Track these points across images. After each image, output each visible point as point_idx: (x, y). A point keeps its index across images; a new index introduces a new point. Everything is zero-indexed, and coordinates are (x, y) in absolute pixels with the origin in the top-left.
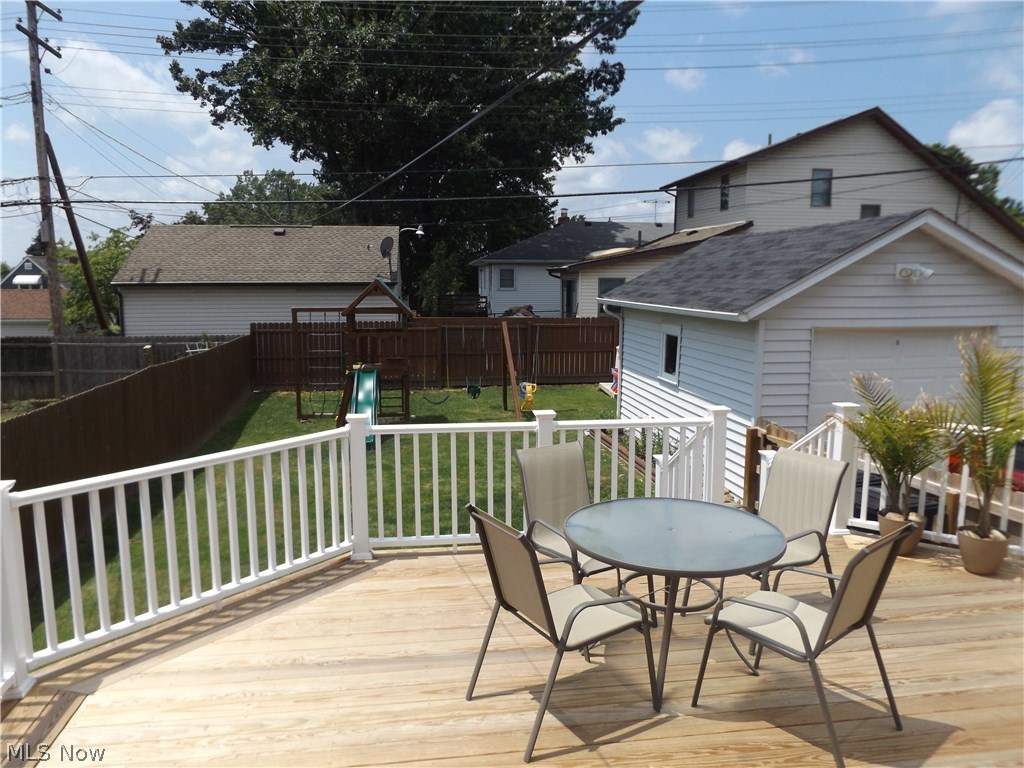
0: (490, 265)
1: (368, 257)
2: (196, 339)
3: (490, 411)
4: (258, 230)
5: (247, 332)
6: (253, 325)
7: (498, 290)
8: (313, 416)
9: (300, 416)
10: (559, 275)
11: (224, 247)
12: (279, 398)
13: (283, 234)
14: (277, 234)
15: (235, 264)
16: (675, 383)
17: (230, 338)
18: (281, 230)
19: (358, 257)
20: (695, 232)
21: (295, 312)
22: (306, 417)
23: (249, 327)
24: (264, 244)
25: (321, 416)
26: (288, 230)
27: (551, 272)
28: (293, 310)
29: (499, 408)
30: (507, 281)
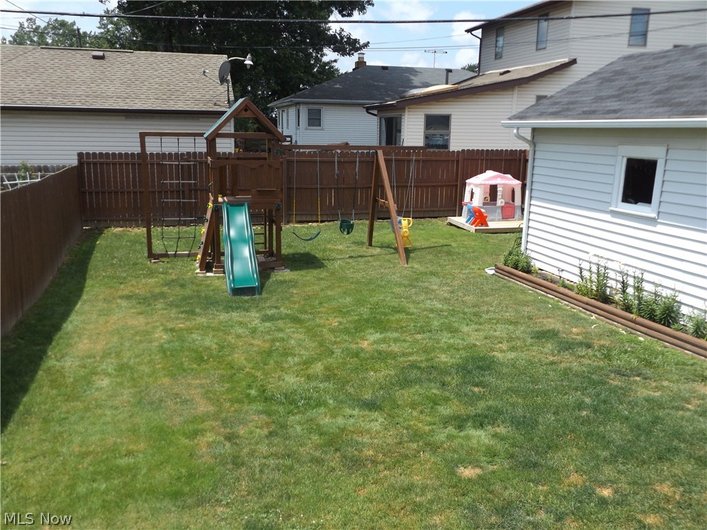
0: (298, 104)
1: (200, 85)
2: (14, 169)
3: (354, 247)
4: (73, 52)
5: (75, 162)
6: (80, 155)
7: (306, 129)
8: (166, 255)
9: (151, 255)
10: (375, 112)
11: (37, 69)
12: (115, 235)
13: (102, 58)
14: (95, 57)
15: (52, 87)
16: (654, 215)
17: (53, 169)
18: (101, 54)
19: (189, 85)
20: (508, 72)
21: (143, 136)
22: (157, 257)
23: (76, 157)
24: (84, 68)
25: (175, 255)
26: (107, 54)
27: (368, 110)
28: (140, 133)
29: (362, 243)
30: (315, 120)
